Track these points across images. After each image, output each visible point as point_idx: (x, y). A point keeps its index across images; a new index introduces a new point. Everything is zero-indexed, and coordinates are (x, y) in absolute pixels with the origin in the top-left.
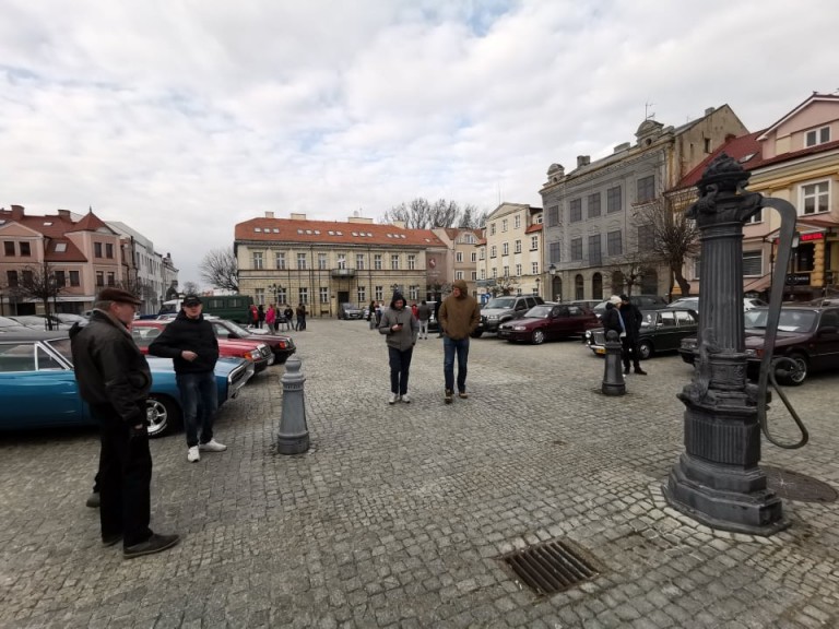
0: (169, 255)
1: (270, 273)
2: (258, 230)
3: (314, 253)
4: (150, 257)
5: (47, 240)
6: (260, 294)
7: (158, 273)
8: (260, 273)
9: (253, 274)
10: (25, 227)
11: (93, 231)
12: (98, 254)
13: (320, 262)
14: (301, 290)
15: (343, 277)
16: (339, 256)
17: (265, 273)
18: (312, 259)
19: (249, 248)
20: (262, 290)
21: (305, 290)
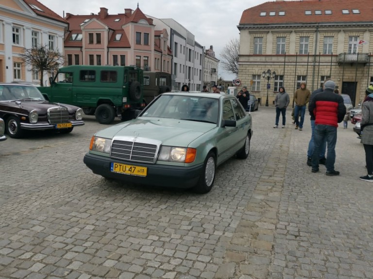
0: (211, 47)
1: (268, 59)
2: (263, 14)
3: (319, 35)
4: (189, 47)
5: (111, 32)
6: (256, 80)
7: (197, 61)
8: (258, 59)
9: (252, 59)
10: (100, 23)
11: (136, 22)
12: (138, 42)
13: (325, 45)
14: (299, 78)
15: (352, 64)
16: (351, 37)
17: (263, 59)
18: (316, 43)
19: (250, 33)
20: (259, 76)
21: (304, 78)
